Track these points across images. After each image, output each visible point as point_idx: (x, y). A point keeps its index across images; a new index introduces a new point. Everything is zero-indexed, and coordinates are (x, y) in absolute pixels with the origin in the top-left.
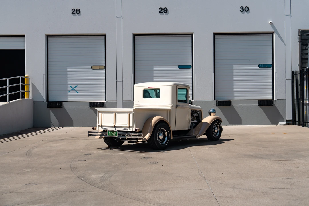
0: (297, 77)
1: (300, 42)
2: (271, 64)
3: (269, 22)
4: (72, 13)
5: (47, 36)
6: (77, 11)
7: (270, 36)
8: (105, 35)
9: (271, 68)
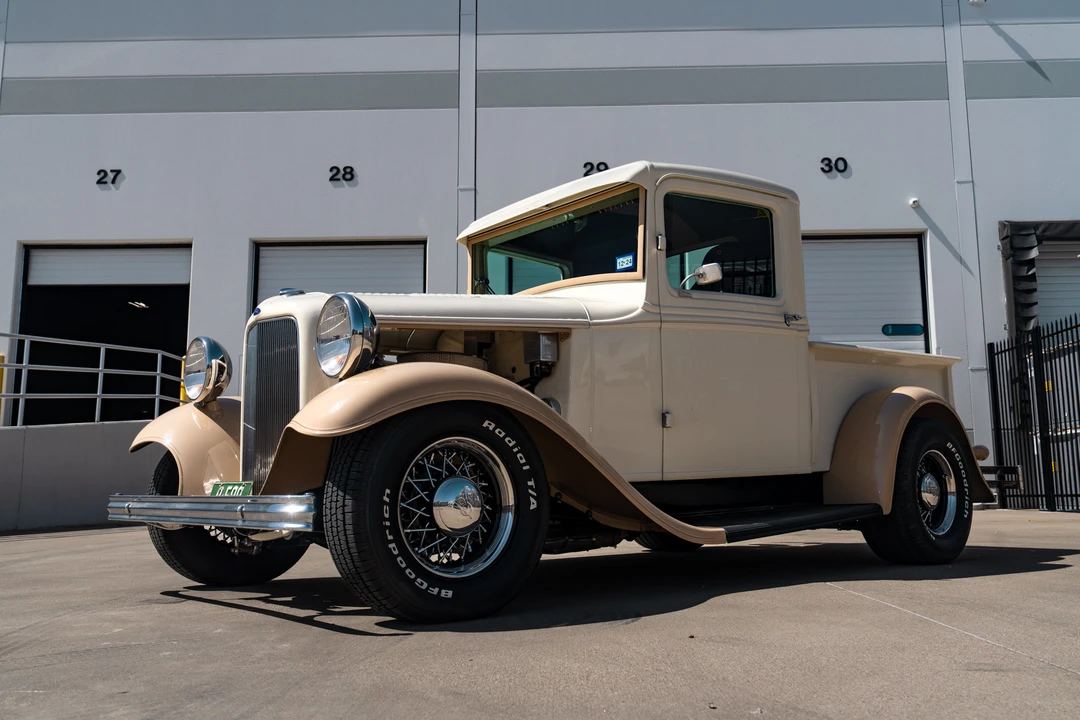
0: (1005, 362)
1: (1006, 258)
2: (922, 324)
3: (911, 202)
4: (332, 179)
5: (258, 246)
6: (346, 173)
7: (914, 243)
8: (424, 242)
9: (922, 337)
